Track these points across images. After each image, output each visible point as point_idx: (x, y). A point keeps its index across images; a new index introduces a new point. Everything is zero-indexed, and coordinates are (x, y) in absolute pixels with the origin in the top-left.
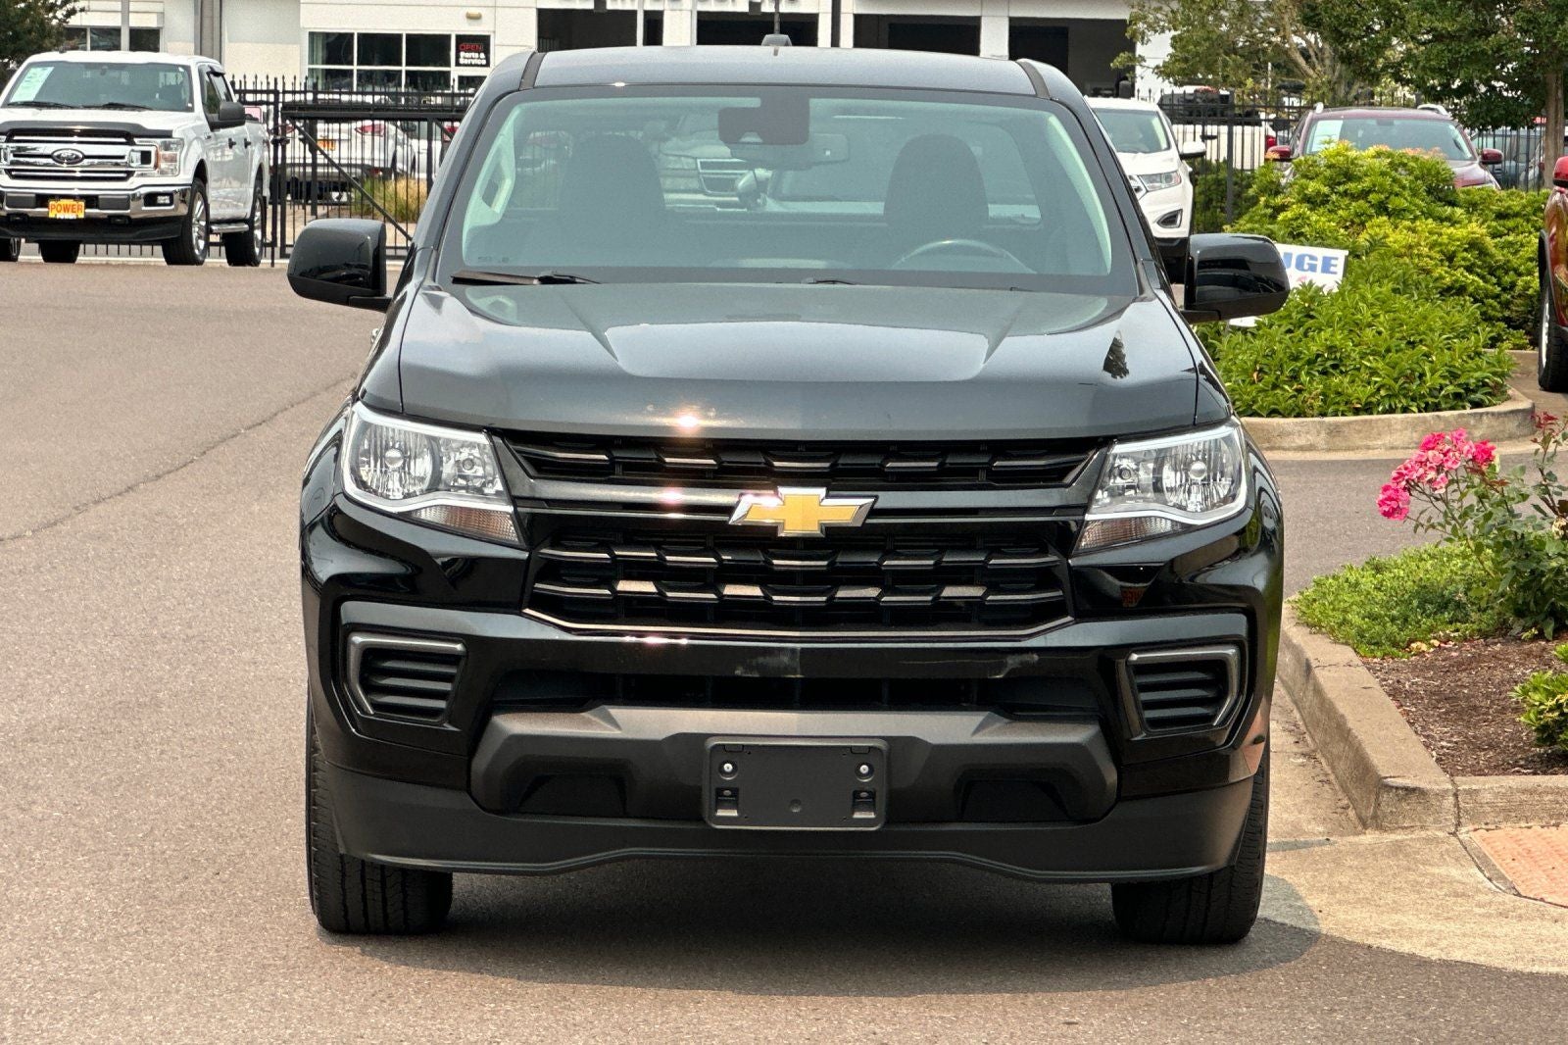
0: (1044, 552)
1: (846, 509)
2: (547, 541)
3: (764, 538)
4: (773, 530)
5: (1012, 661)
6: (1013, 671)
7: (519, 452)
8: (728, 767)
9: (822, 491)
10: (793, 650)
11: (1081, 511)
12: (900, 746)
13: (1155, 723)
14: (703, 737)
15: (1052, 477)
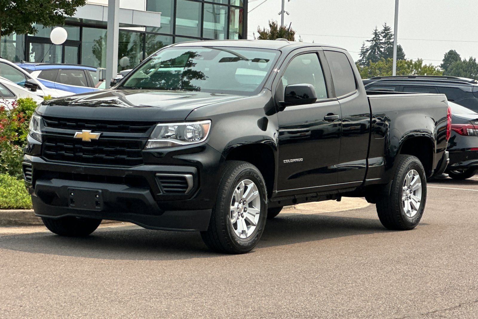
0: (139, 149)
1: (96, 135)
2: (46, 141)
3: (79, 141)
4: (81, 139)
5: (126, 173)
6: (127, 175)
7: (45, 121)
8: (72, 194)
9: (90, 131)
10: (82, 167)
11: (147, 139)
12: (104, 191)
13: (167, 191)
14: (67, 187)
15: (143, 131)
